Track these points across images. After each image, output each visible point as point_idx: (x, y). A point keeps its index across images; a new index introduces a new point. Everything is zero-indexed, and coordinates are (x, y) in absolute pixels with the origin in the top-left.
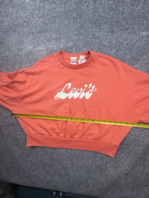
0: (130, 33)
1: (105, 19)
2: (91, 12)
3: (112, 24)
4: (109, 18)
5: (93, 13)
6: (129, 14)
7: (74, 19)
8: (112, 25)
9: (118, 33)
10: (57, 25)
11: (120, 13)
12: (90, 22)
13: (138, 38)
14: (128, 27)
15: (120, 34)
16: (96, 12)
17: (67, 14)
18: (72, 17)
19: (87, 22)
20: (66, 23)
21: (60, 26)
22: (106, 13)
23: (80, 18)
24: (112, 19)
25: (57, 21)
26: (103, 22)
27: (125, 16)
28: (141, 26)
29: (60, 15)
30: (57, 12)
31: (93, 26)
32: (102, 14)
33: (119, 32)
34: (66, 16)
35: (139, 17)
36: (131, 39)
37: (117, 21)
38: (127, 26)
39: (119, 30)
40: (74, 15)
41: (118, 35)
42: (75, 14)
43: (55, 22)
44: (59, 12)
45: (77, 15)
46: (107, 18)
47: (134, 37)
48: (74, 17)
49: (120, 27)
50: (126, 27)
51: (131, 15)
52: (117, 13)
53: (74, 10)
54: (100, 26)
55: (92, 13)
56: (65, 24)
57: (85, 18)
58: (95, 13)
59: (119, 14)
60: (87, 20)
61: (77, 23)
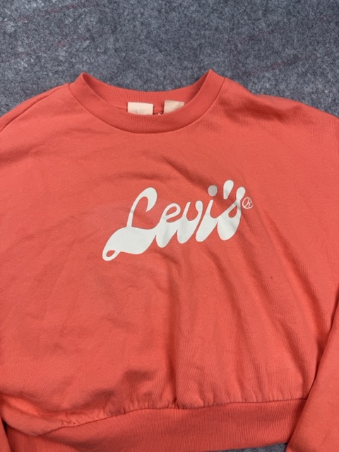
0: (305, 74)
1: (207, 32)
2: (152, 9)
3: (236, 47)
4: (221, 28)
5: (159, 11)
6: (289, 13)
7: (93, 39)
8: (239, 53)
9: (264, 77)
10: (23, 64)
11: (255, 8)
12: (156, 45)
13: (334, 90)
14: (295, 56)
15: (274, 83)
16: (174, 10)
17: (61, 21)
18: (81, 30)
19: (145, 47)
20: (62, 54)
21: (37, 68)
22: (208, 10)
23: (113, 32)
24: (233, 29)
25: (21, 50)
26: (203, 41)
27: (275, 18)
28: (334, 49)
29: (31, 26)
30: (15, 15)
31: (168, 58)
32: (194, 16)
33: (267, 74)
34: (57, 30)
35: (321, 19)
36: (313, 96)
37: (252, 38)
38: (290, 52)
39: (267, 68)
40: (87, 25)
41: (268, 86)
42: (91, 20)
43: (17, 55)
44: (27, 17)
45: (100, 21)
46: (216, 29)
47: (320, 86)
48: (89, 30)
49: (267, 57)
50: (289, 55)
51: (294, 16)
52: (248, 10)
53: (84, 6)
54: (196, 56)
55: (155, 13)
56: (56, 59)
57: (134, 32)
58: (167, 12)
59: (255, 12)
60: (143, 37)
61: (105, 53)
